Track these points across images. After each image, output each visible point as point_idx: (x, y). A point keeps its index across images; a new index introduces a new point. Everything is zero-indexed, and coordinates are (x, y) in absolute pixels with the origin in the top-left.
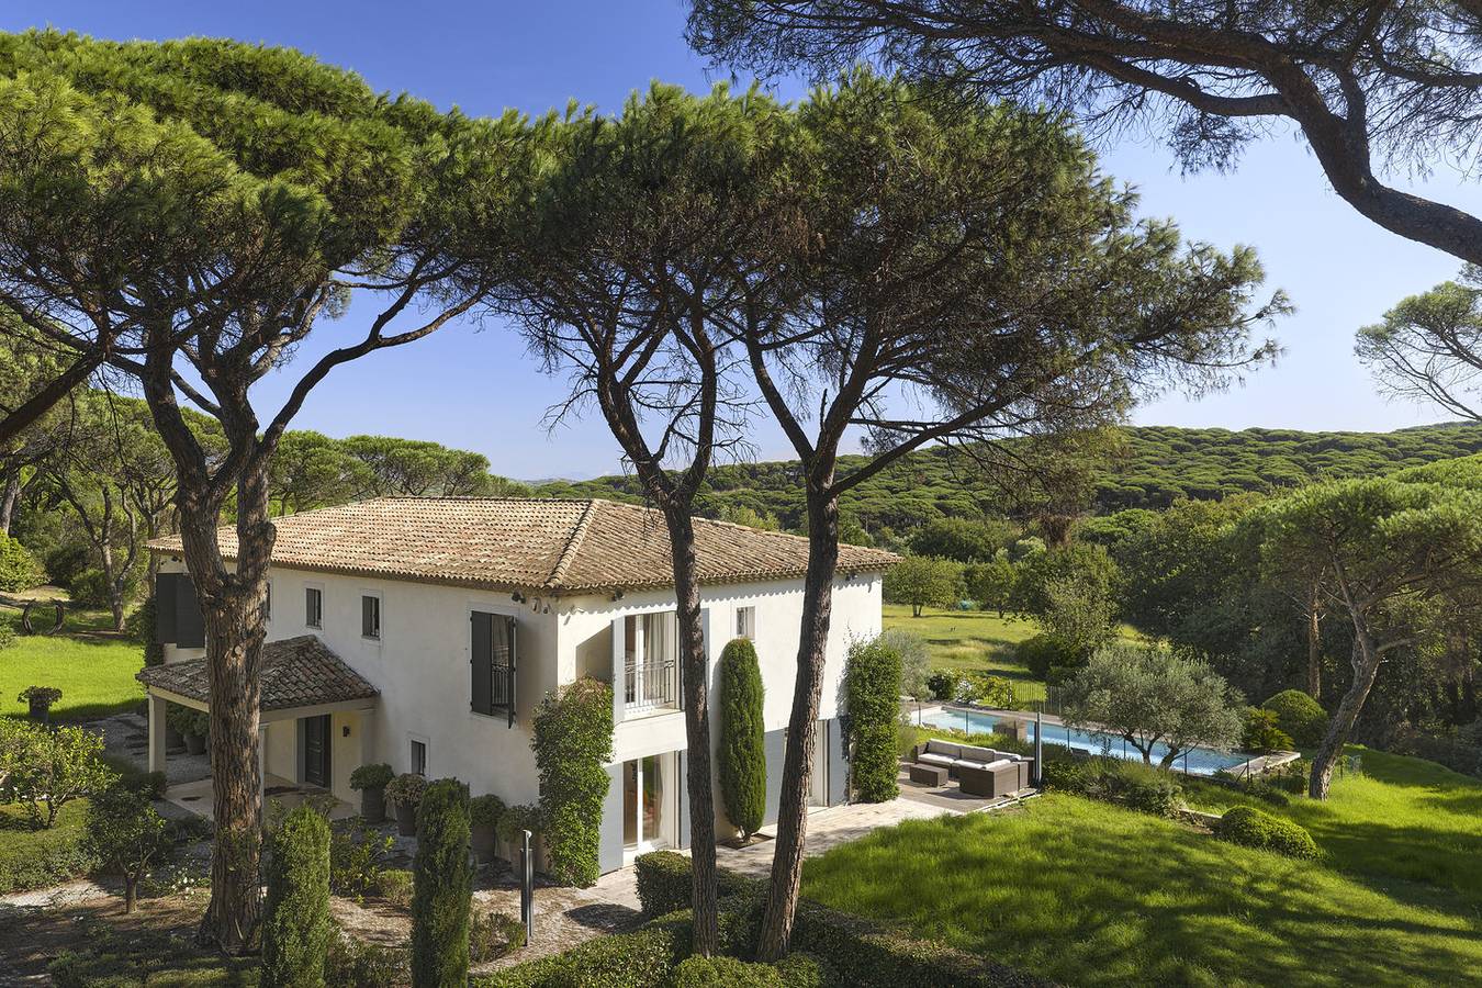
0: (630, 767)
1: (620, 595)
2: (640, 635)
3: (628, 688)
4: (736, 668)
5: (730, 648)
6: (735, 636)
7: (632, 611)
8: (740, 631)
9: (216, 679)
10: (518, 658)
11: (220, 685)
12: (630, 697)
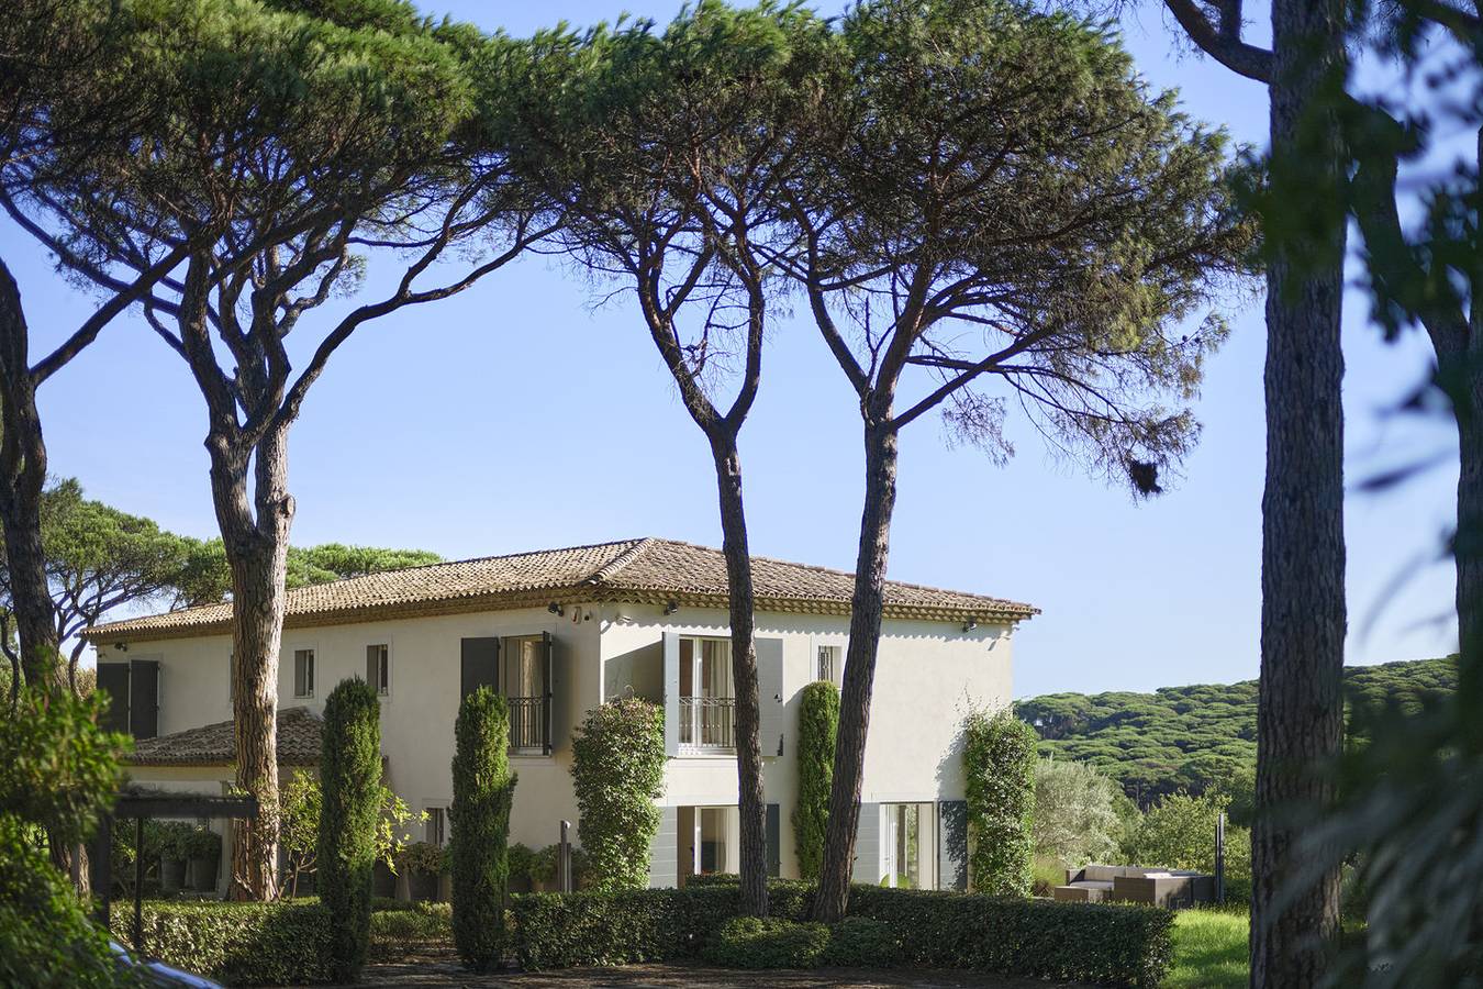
0: (685, 814)
1: (673, 605)
2: (697, 661)
3: (683, 723)
4: (816, 714)
5: (808, 690)
6: (815, 679)
7: (689, 630)
8: (822, 674)
9: (243, 637)
10: (555, 681)
11: (247, 642)
12: (686, 737)
